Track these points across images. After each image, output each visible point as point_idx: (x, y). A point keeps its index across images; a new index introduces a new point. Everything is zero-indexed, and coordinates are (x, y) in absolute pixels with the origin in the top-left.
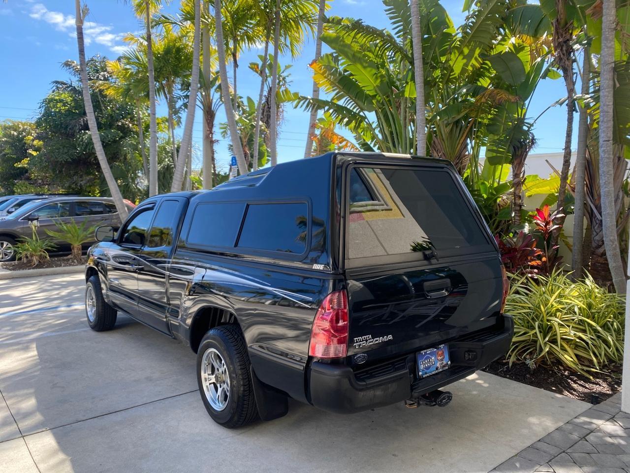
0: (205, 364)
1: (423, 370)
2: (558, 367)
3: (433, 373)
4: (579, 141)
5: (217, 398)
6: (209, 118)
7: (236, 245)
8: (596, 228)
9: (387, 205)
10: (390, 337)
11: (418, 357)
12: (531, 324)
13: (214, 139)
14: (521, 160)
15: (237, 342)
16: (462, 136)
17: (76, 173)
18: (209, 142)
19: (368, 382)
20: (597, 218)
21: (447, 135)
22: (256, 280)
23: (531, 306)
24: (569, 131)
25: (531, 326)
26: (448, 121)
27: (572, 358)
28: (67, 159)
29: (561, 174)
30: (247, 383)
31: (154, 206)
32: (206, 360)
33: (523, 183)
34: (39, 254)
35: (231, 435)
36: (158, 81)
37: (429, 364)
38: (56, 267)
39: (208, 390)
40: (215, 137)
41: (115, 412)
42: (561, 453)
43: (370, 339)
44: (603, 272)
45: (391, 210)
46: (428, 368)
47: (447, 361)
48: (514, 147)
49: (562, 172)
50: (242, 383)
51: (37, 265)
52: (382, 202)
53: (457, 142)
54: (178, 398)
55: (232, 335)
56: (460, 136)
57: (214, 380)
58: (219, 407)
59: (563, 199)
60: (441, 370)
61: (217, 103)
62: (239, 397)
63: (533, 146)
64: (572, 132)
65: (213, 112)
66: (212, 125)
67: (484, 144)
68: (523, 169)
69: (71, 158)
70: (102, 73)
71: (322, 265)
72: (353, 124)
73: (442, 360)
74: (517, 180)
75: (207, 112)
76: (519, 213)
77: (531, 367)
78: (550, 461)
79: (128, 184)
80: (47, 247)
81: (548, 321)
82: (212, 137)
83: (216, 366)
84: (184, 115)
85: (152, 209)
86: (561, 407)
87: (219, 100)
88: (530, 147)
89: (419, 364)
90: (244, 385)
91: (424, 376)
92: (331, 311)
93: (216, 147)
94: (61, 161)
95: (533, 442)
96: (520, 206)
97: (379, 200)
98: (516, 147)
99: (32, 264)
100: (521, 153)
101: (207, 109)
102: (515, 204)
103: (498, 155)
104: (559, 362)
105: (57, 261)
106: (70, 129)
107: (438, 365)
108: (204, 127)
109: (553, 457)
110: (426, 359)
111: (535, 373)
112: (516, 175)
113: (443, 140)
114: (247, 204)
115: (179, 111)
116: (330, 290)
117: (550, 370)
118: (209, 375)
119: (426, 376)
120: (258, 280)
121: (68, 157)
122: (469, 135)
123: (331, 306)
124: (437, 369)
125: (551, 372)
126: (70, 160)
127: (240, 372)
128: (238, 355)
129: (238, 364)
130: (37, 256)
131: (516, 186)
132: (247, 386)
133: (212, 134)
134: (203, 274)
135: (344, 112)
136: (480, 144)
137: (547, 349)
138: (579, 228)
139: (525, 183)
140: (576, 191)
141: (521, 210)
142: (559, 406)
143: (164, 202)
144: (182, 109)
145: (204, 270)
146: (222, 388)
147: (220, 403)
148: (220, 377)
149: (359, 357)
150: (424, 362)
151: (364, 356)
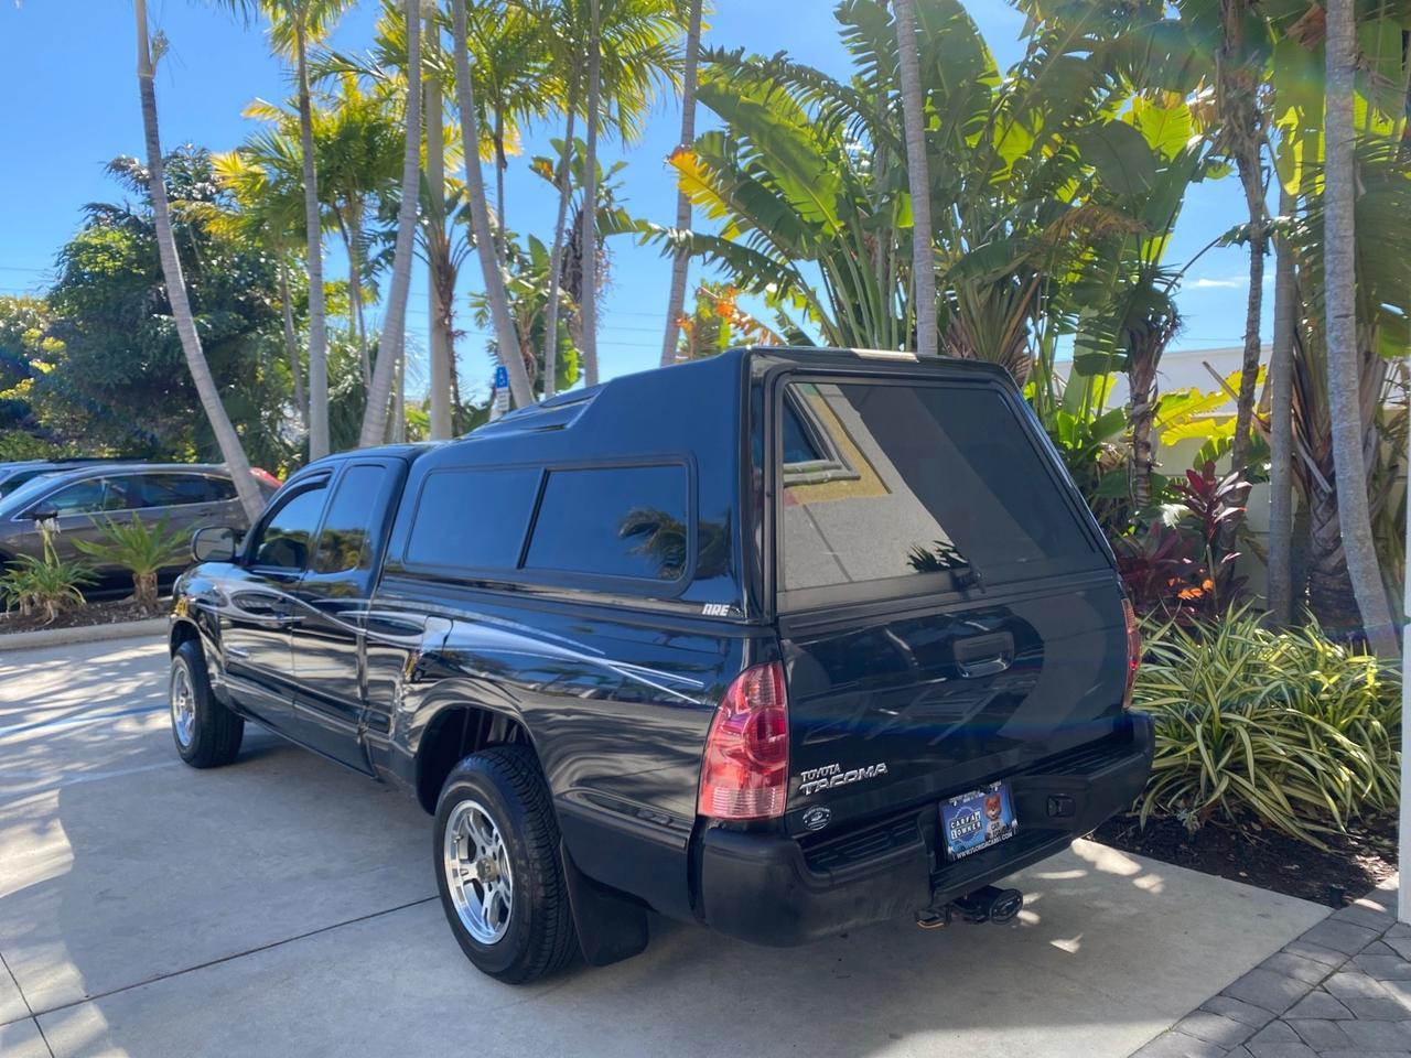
0: (454, 837)
1: (957, 842)
2: (1249, 826)
3: (980, 847)
4: (1276, 320)
5: (483, 913)
6: (444, 283)
7: (521, 564)
8: (1319, 511)
9: (849, 469)
10: (882, 768)
11: (944, 809)
12: (1186, 729)
13: (454, 329)
14: (1149, 363)
15: (528, 785)
16: (1015, 313)
17: (140, 411)
18: (444, 334)
19: (834, 873)
20: (1322, 491)
21: (982, 309)
22: (570, 642)
23: (1182, 688)
24: (1254, 298)
25: (1186, 735)
26: (983, 282)
27: (1278, 803)
28: (120, 380)
29: (1238, 394)
30: (554, 878)
31: (327, 479)
32: (455, 828)
33: (1154, 414)
34: (60, 594)
35: (518, 1000)
36: (327, 201)
37: (969, 828)
38: (100, 623)
39: (462, 898)
40: (457, 325)
41: (246, 953)
42: (1271, 1021)
43: (837, 773)
44: (1338, 611)
45: (858, 478)
48: (1132, 334)
49: (1242, 389)
50: (540, 879)
51: (56, 619)
52: (838, 462)
53: (1004, 327)
54: (389, 917)
55: (516, 769)
56: (1011, 313)
57: (473, 873)
58: (487, 935)
59: (1245, 448)
60: (996, 840)
61: (460, 248)
62: (534, 912)
63: (1175, 332)
64: (1261, 299)
65: (451, 267)
66: (451, 298)
67: (1065, 330)
68: (1153, 384)
69: (129, 377)
70: (199, 185)
71: (725, 606)
73: (996, 817)
74: (1139, 408)
75: (439, 268)
76: (1146, 483)
77: (1190, 828)
78: (1248, 1040)
79: (260, 434)
80: (78, 580)
81: (1223, 721)
82: (450, 325)
83: (479, 841)
84: (385, 279)
85: (322, 485)
86: (1263, 916)
87: (466, 240)
88: (1169, 335)
89: (948, 828)
90: (546, 885)
91: (959, 856)
92: (748, 710)
93: (459, 347)
94: (109, 384)
95: (1206, 998)
96: (1149, 466)
97: (831, 458)
98: (1136, 333)
99: (45, 617)
100: (1148, 347)
101: (438, 261)
102: (1137, 462)
103: (1097, 352)
104: (1251, 814)
105: (103, 610)
106: (127, 311)
107: (989, 828)
108: (432, 303)
109: (1254, 1031)
110: (962, 815)
111: (1198, 840)
112: (1138, 398)
113: (972, 322)
114: (545, 471)
115: (373, 268)
116: (745, 664)
117: (1232, 833)
118: (462, 861)
119: (963, 854)
120: (576, 643)
121: (122, 376)
122: (1032, 310)
123: (747, 699)
124: (987, 838)
125: (1233, 837)
126: (127, 381)
127: (535, 855)
128: (530, 815)
129: (531, 836)
130: (54, 599)
131: (1137, 422)
132: (552, 887)
133: (450, 317)
134: (446, 631)
135: (750, 263)
136: (1056, 330)
137: (1223, 786)
138: (1282, 512)
139: (1158, 415)
140: (1271, 430)
141: (1150, 476)
142: (1259, 915)
143: (349, 469)
144: (380, 264)
145: (448, 622)
146: (493, 892)
147: (489, 925)
148: (489, 867)
149: (813, 815)
150: (958, 824)
151: (824, 814)
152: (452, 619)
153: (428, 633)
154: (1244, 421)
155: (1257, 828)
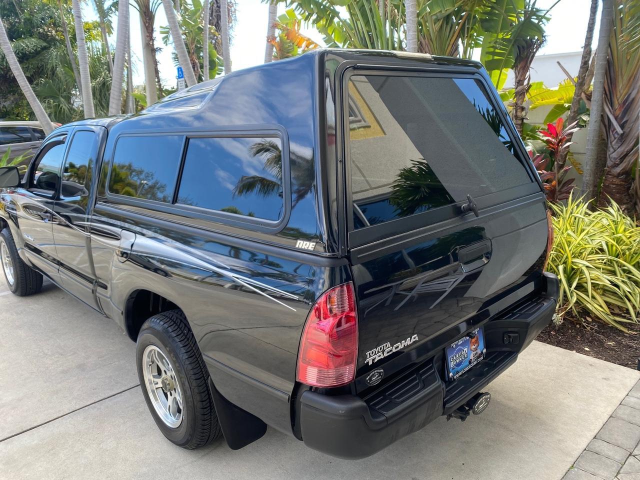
0: (148, 361)
1: (454, 369)
2: (585, 319)
3: (466, 369)
4: (600, 37)
6: (148, 21)
7: (175, 201)
8: (613, 143)
9: (365, 121)
10: (415, 337)
11: (448, 352)
12: (551, 266)
13: (155, 47)
14: (527, 63)
16: (453, 36)
18: (151, 50)
19: (388, 416)
20: (617, 132)
21: (436, 33)
25: (551, 269)
26: (438, 16)
27: (601, 306)
29: (576, 80)
31: (65, 139)
32: (148, 357)
33: (527, 91)
37: (460, 359)
40: (156, 45)
42: (628, 458)
43: (389, 347)
44: (618, 195)
45: (369, 127)
46: (458, 365)
47: (481, 349)
48: (518, 47)
49: (579, 77)
50: (197, 397)
52: (359, 118)
53: (448, 43)
56: (451, 36)
57: (160, 385)
58: (171, 421)
59: (577, 110)
60: (475, 363)
63: (542, 45)
64: (594, 25)
65: (152, 12)
66: (152, 30)
67: (477, 45)
68: (528, 74)
71: (312, 244)
72: (323, 22)
73: (476, 349)
74: (520, 88)
75: (145, 13)
76: (520, 128)
77: (557, 323)
78: (618, 473)
79: (59, 105)
81: (573, 263)
82: (153, 45)
83: (162, 368)
84: (114, 19)
85: (62, 142)
86: (605, 379)
88: (539, 46)
89: (449, 362)
90: (202, 401)
91: (455, 377)
93: (158, 56)
96: (522, 119)
97: (356, 116)
98: (521, 47)
100: (527, 54)
101: (144, 9)
102: (516, 117)
103: (496, 57)
104: (586, 312)
107: (472, 357)
108: (143, 32)
109: (621, 466)
110: (457, 353)
111: (561, 329)
112: (519, 82)
113: (431, 40)
114: (187, 138)
115: (108, 12)
117: (577, 324)
118: (154, 376)
119: (457, 376)
122: (461, 34)
123: (328, 307)
124: (470, 362)
125: (578, 326)
129: (191, 372)
131: (518, 96)
132: (206, 402)
133: (153, 40)
134: (133, 240)
135: (312, 6)
136: (473, 45)
137: (574, 299)
138: (594, 144)
139: (529, 91)
140: (592, 99)
141: (523, 124)
142: (603, 378)
143: (76, 132)
144: (112, 10)
145: (133, 234)
146: (173, 397)
147: (172, 415)
148: (169, 384)
149: (373, 376)
150: (455, 358)
151: (380, 373)
152: (135, 232)
153: (122, 240)
154: (578, 94)
155: (589, 319)
